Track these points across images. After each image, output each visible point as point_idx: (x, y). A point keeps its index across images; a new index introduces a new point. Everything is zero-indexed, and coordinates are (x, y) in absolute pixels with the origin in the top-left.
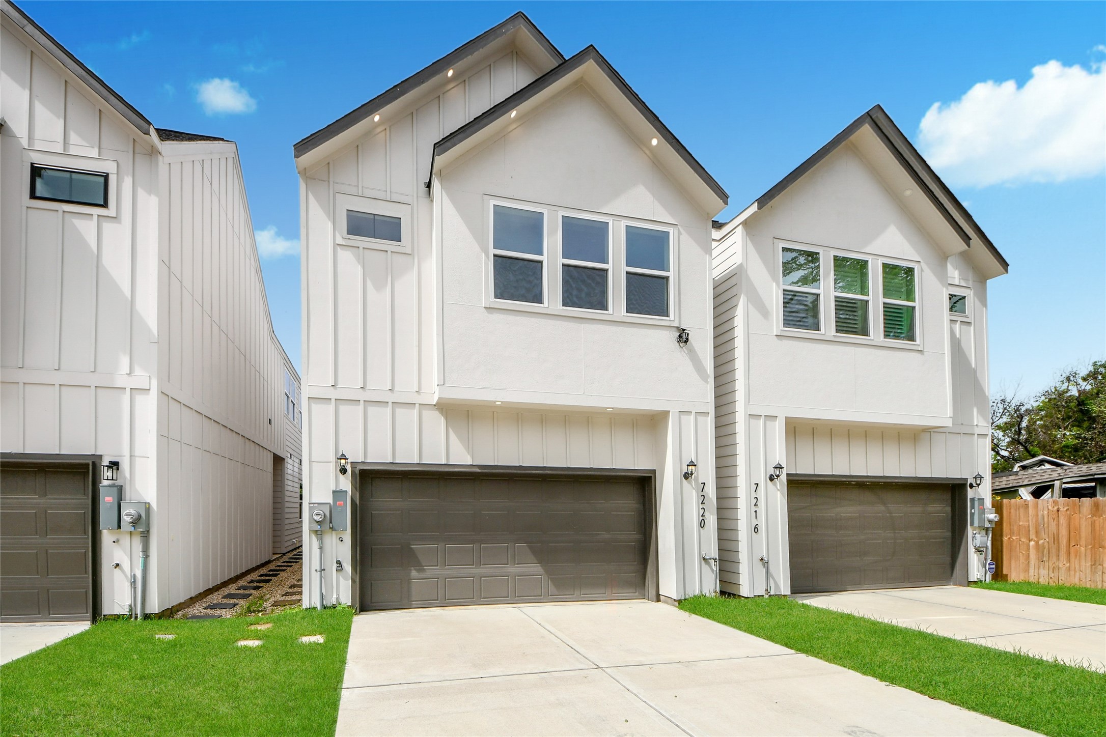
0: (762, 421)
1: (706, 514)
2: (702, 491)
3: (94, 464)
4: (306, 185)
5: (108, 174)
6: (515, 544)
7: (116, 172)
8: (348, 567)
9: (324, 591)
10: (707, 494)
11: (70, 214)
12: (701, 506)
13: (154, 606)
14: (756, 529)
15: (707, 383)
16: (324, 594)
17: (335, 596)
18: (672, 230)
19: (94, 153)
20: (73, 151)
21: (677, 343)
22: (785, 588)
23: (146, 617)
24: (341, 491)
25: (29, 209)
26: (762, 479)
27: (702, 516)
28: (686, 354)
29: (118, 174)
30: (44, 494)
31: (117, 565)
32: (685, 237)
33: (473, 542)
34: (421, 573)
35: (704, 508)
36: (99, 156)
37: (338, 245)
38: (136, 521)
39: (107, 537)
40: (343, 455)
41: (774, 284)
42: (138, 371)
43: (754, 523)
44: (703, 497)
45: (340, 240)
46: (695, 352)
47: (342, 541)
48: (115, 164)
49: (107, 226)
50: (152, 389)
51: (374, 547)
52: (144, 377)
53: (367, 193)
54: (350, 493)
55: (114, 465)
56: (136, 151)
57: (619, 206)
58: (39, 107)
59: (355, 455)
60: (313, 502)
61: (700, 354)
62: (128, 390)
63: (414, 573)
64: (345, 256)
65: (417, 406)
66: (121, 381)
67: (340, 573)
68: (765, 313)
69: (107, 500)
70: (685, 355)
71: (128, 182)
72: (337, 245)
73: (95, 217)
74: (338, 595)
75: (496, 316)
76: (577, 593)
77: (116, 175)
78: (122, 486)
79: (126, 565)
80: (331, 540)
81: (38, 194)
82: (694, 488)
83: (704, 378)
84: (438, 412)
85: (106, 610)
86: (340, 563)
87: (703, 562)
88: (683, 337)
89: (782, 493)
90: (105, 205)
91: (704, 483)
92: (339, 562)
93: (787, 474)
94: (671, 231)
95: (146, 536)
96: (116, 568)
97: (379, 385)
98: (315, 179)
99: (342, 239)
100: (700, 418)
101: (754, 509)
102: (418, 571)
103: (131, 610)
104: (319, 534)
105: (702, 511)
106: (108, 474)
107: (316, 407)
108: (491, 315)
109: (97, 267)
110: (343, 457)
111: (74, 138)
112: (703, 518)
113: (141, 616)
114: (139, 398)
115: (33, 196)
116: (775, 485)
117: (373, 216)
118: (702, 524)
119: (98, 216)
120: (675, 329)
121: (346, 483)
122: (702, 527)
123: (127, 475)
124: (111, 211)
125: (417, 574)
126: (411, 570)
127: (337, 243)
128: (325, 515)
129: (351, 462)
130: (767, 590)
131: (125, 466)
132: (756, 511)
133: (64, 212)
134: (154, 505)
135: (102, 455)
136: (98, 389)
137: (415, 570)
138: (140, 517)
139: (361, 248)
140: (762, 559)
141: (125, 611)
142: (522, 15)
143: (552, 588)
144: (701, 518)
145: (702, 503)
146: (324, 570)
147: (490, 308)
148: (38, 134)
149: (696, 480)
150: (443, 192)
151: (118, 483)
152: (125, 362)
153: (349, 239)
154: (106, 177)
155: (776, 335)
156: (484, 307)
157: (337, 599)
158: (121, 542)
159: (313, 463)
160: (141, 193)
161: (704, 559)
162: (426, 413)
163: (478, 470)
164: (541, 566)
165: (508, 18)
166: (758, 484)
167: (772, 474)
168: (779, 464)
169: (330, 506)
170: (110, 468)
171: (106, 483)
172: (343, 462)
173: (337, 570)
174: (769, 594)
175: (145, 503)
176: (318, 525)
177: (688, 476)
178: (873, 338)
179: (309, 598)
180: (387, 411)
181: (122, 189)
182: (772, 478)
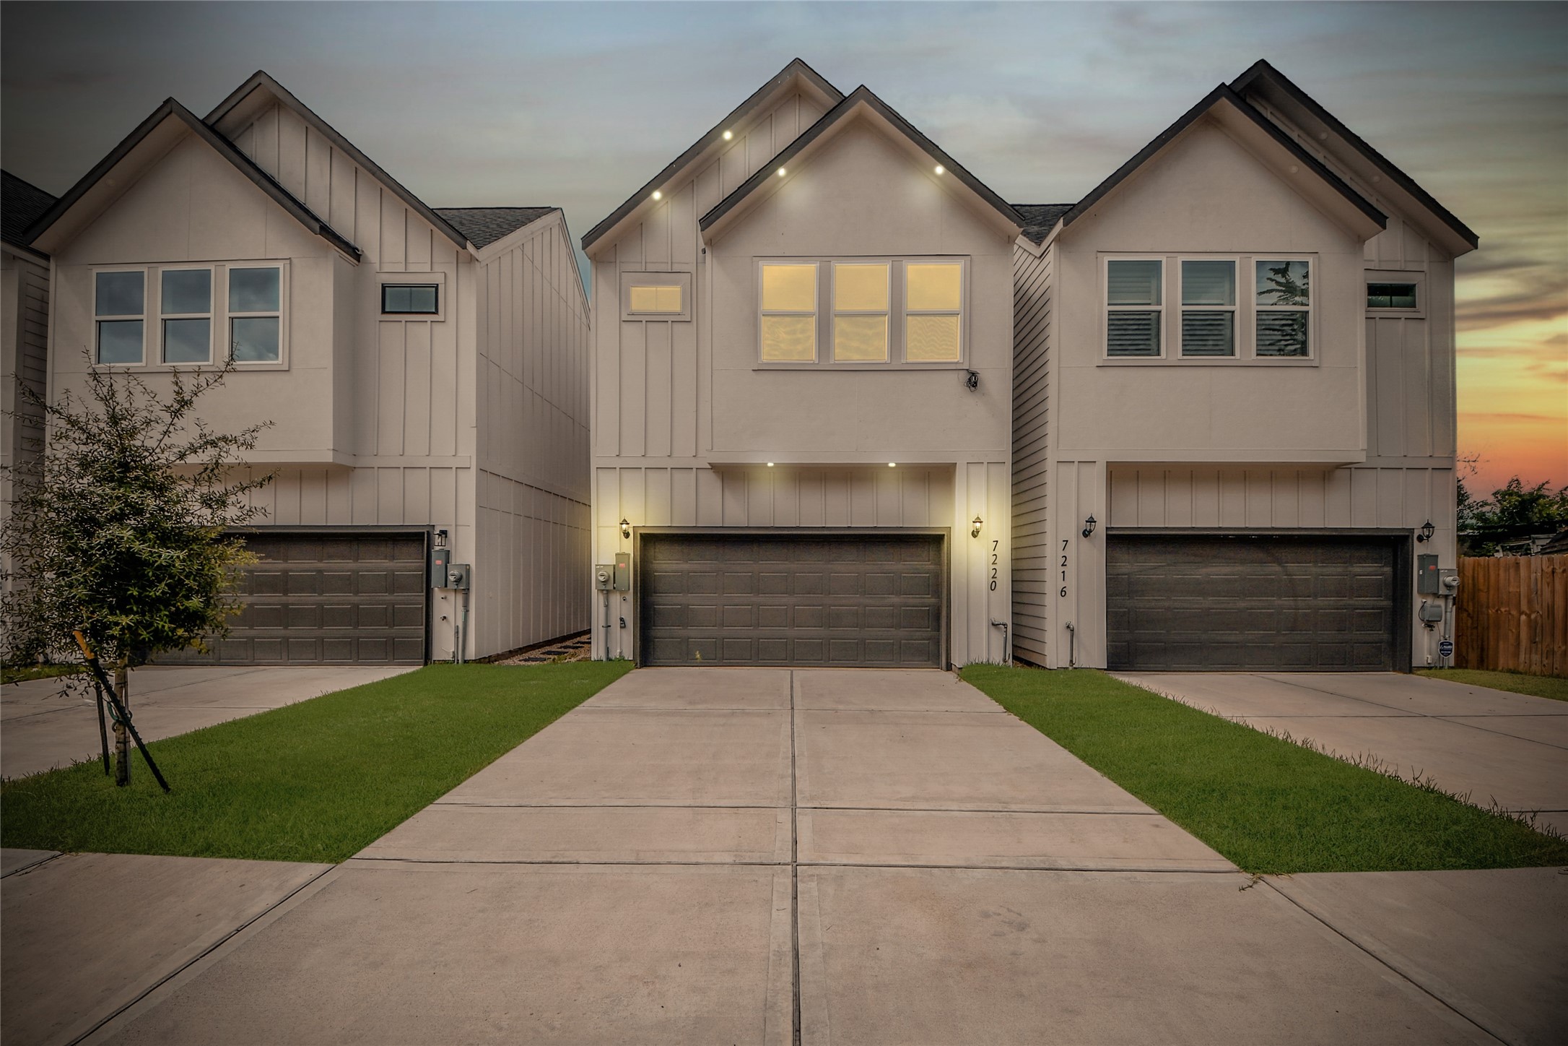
0: (1074, 468)
1: (999, 575)
2: (994, 548)
3: (428, 534)
4: (596, 269)
5: (437, 284)
8: (630, 624)
10: (1001, 553)
11: (411, 323)
12: (993, 566)
13: (471, 653)
14: (1063, 592)
16: (609, 648)
17: (619, 650)
19: (427, 268)
20: (412, 269)
21: (967, 388)
22: (1099, 660)
23: (465, 662)
24: (624, 554)
25: (382, 323)
26: (1072, 534)
27: (994, 577)
28: (979, 398)
29: (445, 283)
30: (392, 559)
31: (445, 618)
32: (980, 267)
35: (995, 569)
36: (431, 270)
37: (624, 321)
38: (459, 581)
39: (438, 594)
40: (625, 520)
42: (461, 453)
43: (1061, 585)
44: (995, 556)
45: (625, 317)
46: (990, 395)
47: (624, 600)
48: (442, 276)
49: (438, 330)
50: (472, 467)
51: (656, 607)
52: (465, 458)
53: (651, 267)
54: (632, 555)
55: (444, 533)
56: (458, 263)
58: (388, 235)
59: (637, 520)
60: (600, 563)
61: (994, 395)
62: (454, 469)
63: (693, 633)
64: (631, 331)
65: (694, 470)
66: (449, 462)
67: (623, 630)
69: (437, 562)
70: (976, 400)
71: (453, 288)
72: (622, 322)
73: (429, 323)
74: (622, 649)
75: (765, 378)
76: (861, 658)
77: (443, 285)
78: (449, 551)
79: (451, 618)
80: (616, 599)
81: (387, 310)
82: (983, 547)
84: (714, 475)
85: (436, 656)
86: (623, 621)
87: (993, 628)
88: (973, 381)
89: (1099, 551)
90: (435, 312)
91: (997, 541)
92: (622, 619)
93: (1106, 527)
94: (962, 262)
95: (466, 592)
96: (443, 620)
97: (658, 454)
98: (603, 262)
100: (994, 470)
101: (1060, 569)
103: (454, 656)
104: (607, 593)
105: (993, 572)
106: (437, 540)
107: (603, 476)
108: (760, 377)
110: (625, 522)
111: (413, 258)
112: (995, 579)
113: (462, 661)
114: (462, 476)
115: (384, 311)
116: (1091, 541)
118: (992, 587)
119: (432, 322)
120: (965, 372)
121: (628, 546)
122: (992, 590)
123: (453, 541)
124: (441, 316)
128: (609, 576)
129: (634, 527)
130: (1071, 661)
131: (451, 534)
132: (1063, 572)
133: (406, 322)
134: (473, 567)
135: (434, 526)
136: (432, 469)
138: (461, 578)
139: (644, 322)
140: (1068, 627)
141: (450, 657)
142: (799, 61)
143: (833, 653)
144: (992, 579)
145: (994, 562)
146: (609, 626)
147: (758, 371)
149: (987, 536)
150: (714, 260)
151: (446, 548)
152: (451, 445)
153: (632, 314)
154: (436, 288)
155: (1098, 367)
156: (752, 372)
157: (621, 653)
158: (447, 598)
159: (601, 529)
160: (463, 297)
161: (993, 624)
162: (703, 477)
163: (753, 532)
166: (1067, 541)
167: (1086, 530)
168: (1091, 517)
169: (614, 568)
170: (439, 535)
171: (437, 548)
172: (624, 526)
173: (621, 627)
174: (1074, 666)
175: (466, 565)
176: (604, 585)
177: (975, 534)
178: (1239, 357)
179: (597, 652)
180: (667, 476)
181: (448, 297)
182: (1086, 533)
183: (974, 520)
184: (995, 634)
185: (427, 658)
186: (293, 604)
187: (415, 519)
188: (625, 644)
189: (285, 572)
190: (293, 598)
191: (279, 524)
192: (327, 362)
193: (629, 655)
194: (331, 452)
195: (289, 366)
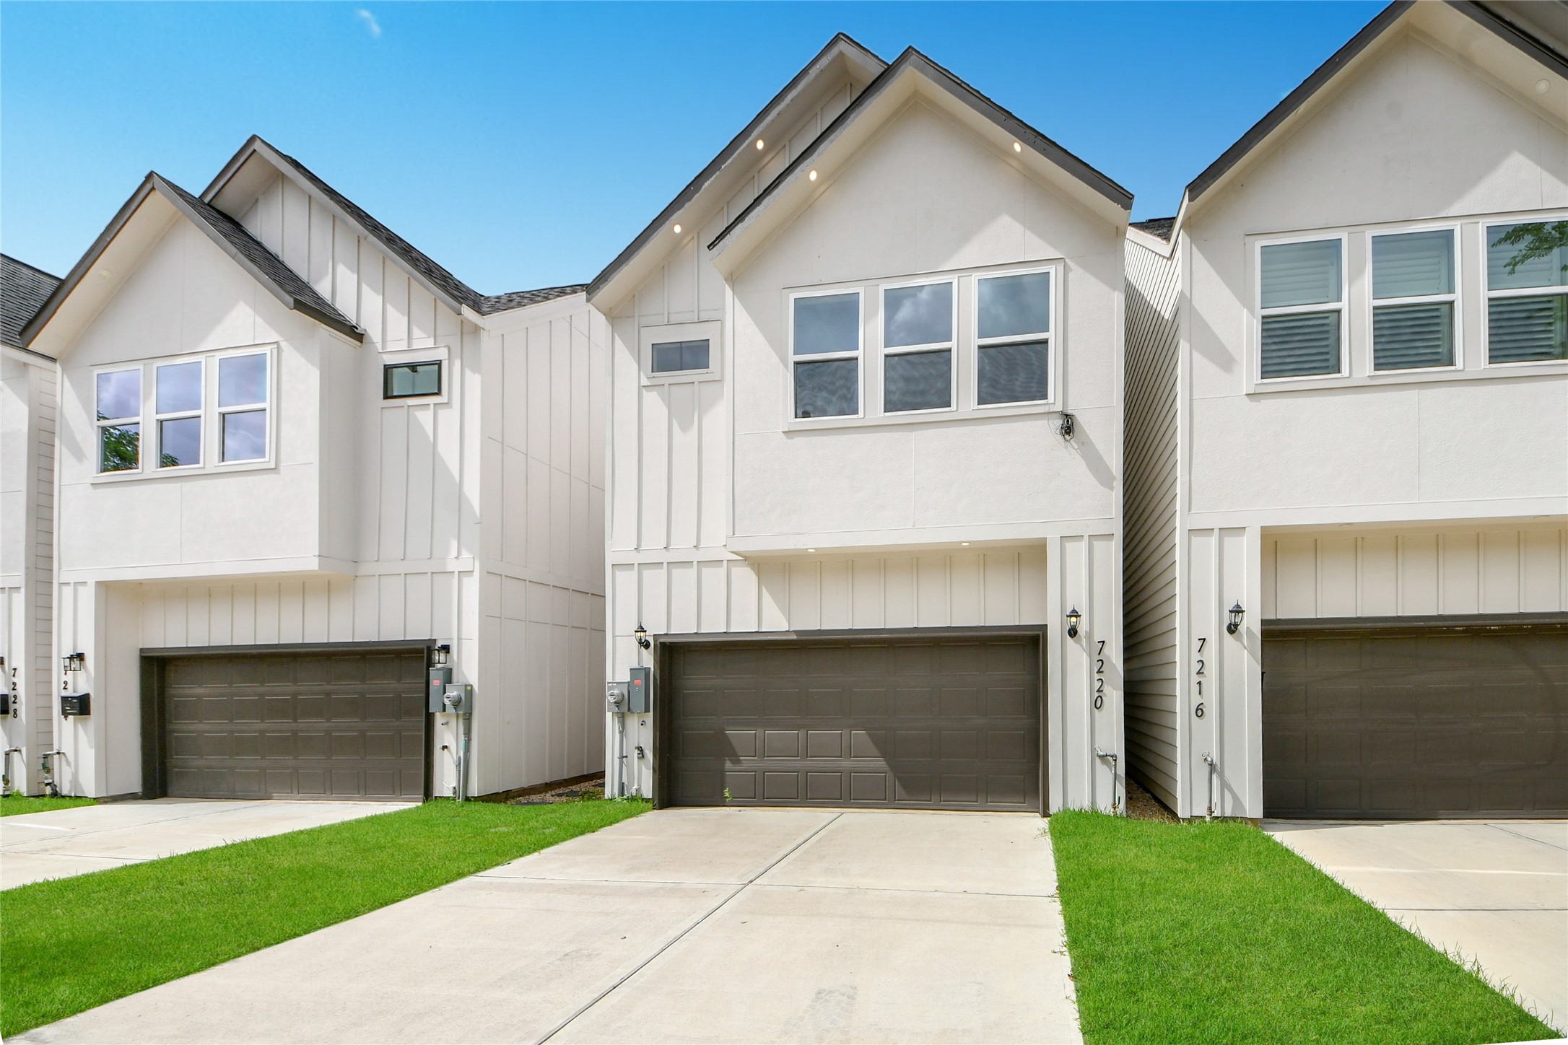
0: (1213, 540)
1: (1106, 688)
2: (1099, 654)
3: (429, 648)
4: (612, 327)
5: (441, 361)
6: (851, 731)
7: (447, 357)
8: (649, 754)
9: (625, 780)
10: (1109, 658)
11: (414, 408)
12: (1097, 676)
13: (474, 791)
14: (1200, 712)
15: (1112, 488)
16: (626, 783)
17: (636, 787)
18: (1054, 269)
19: (430, 343)
20: (415, 345)
21: (1061, 437)
22: (1253, 806)
23: (467, 799)
24: (643, 669)
25: (384, 410)
26: (1213, 630)
27: (1098, 691)
28: (1076, 450)
29: (449, 359)
30: (400, 679)
31: (445, 747)
32: (1077, 273)
33: (798, 727)
34: (736, 765)
35: (1101, 679)
36: (435, 345)
37: (643, 386)
38: (457, 703)
39: (439, 719)
40: (643, 627)
41: (1245, 310)
42: (465, 554)
43: (1196, 700)
44: (1100, 662)
45: (645, 382)
46: (1092, 444)
47: (642, 724)
48: (446, 350)
49: (442, 413)
50: (475, 571)
51: (685, 732)
52: (468, 560)
53: (674, 319)
54: (652, 669)
55: (446, 649)
56: (465, 330)
57: (971, 254)
58: (390, 310)
59: (657, 627)
61: (1100, 446)
62: (456, 573)
63: (728, 765)
64: (652, 398)
65: (725, 563)
66: (453, 565)
67: (641, 761)
68: (1225, 361)
69: (436, 683)
70: (1073, 451)
71: (457, 364)
72: (642, 388)
73: (432, 406)
74: (639, 785)
75: (799, 441)
76: (935, 798)
77: (447, 361)
78: (451, 669)
79: (453, 747)
80: (633, 722)
81: (389, 394)
82: (1084, 650)
83: (1107, 483)
84: (749, 568)
85: (436, 793)
86: (642, 751)
87: (1098, 761)
88: (1069, 427)
89: (1252, 653)
90: (439, 393)
91: (1103, 642)
92: (640, 749)
93: (1262, 620)
94: (1051, 269)
95: (468, 718)
96: (443, 750)
97: (683, 544)
98: (620, 318)
99: (646, 379)
100: (1098, 545)
101: (1196, 678)
102: (734, 762)
103: (455, 793)
104: (622, 718)
105: (1097, 685)
106: (437, 656)
107: (620, 575)
108: (792, 440)
109: (434, 454)
110: (641, 629)
111: (416, 332)
112: (1100, 694)
113: (462, 798)
114: (466, 580)
115: (386, 397)
116: (1239, 639)
117: (679, 344)
118: (1098, 703)
119: (435, 404)
120: (1057, 415)
121: (649, 660)
122: (1097, 708)
123: (455, 657)
124: (444, 398)
125: (731, 765)
126: (725, 760)
127: (642, 384)
128: (623, 696)
129: (654, 635)
130: (1210, 808)
131: (454, 649)
132: (1199, 683)
133: (409, 406)
134: (476, 688)
135: (435, 640)
136: (434, 575)
137: (730, 760)
138: (460, 700)
139: (666, 385)
140: (1207, 760)
141: (451, 794)
142: (843, 35)
143: (900, 791)
144: (1097, 695)
145: (1099, 672)
146: (626, 757)
147: (789, 431)
148: (390, 336)
149: (1090, 635)
150: (736, 298)
151: (448, 665)
152: (454, 544)
153: (654, 377)
154: (440, 364)
155: (1247, 395)
156: (783, 432)
157: (638, 790)
158: (450, 724)
159: (617, 638)
160: (468, 373)
162: (736, 572)
163: (795, 637)
164: (885, 761)
165: (828, 43)
166: (1204, 639)
167: (1230, 624)
168: (1238, 606)
169: (629, 686)
170: (439, 651)
171: (439, 666)
172: (639, 634)
173: (639, 758)
174: (1213, 815)
175: (466, 686)
176: (617, 706)
177: (1072, 633)
178: (1461, 368)
179: (610, 788)
180: (693, 571)
181: (452, 375)
182: (1233, 629)
183: (1070, 612)
184: (1102, 770)
185: (428, 794)
186: (302, 731)
187: (417, 632)
188: (644, 780)
189: (295, 695)
190: (302, 724)
191: (282, 642)
192: (313, 456)
193: (648, 792)
194: (317, 559)
195: (277, 463)
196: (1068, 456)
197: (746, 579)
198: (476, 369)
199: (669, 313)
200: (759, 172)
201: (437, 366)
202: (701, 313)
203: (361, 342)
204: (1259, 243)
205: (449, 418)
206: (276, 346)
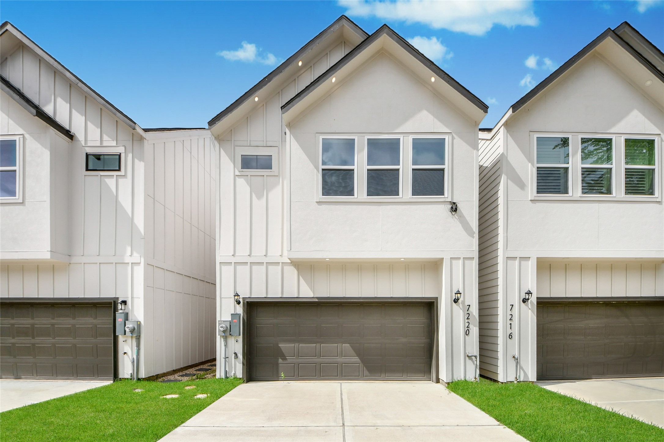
0: (517, 262)
1: (471, 326)
2: (468, 311)
3: (115, 302)
4: (219, 144)
5: (120, 153)
6: (342, 344)
7: (124, 152)
8: (240, 356)
9: (227, 369)
10: (472, 312)
11: (104, 176)
12: (467, 321)
13: (142, 375)
14: (511, 336)
15: (473, 237)
16: (228, 371)
17: (233, 372)
19: (114, 143)
20: (105, 144)
21: (450, 213)
22: (532, 376)
23: (139, 379)
24: (237, 314)
25: (86, 176)
26: (516, 301)
27: (467, 327)
28: (457, 219)
29: (125, 153)
30: (96, 318)
31: (125, 353)
32: (457, 140)
33: (316, 343)
34: (284, 361)
35: (469, 322)
36: (117, 145)
37: (236, 175)
38: (132, 331)
39: (121, 339)
41: (530, 164)
42: (135, 254)
43: (509, 331)
44: (468, 314)
45: (237, 173)
46: (464, 217)
47: (237, 342)
48: (123, 148)
49: (121, 180)
50: (141, 263)
51: (257, 345)
52: (136, 257)
53: (253, 144)
54: (242, 315)
55: (124, 302)
56: (134, 139)
57: (408, 127)
58: (89, 124)
59: (245, 293)
60: (222, 320)
61: (468, 218)
62: (130, 264)
63: (280, 361)
64: (241, 182)
65: (281, 264)
66: (128, 259)
67: (236, 360)
68: (522, 185)
69: (120, 320)
70: (456, 220)
71: (130, 156)
72: (235, 176)
73: (115, 176)
74: (235, 371)
75: (324, 207)
76: (383, 375)
77: (124, 154)
78: (128, 313)
79: (130, 353)
80: (231, 341)
81: (89, 169)
82: (461, 309)
83: (471, 234)
84: (293, 267)
85: (121, 376)
86: (236, 354)
87: (467, 358)
88: (454, 208)
89: (533, 311)
90: (119, 170)
91: (470, 305)
92: (235, 353)
93: (537, 298)
94: (446, 137)
95: (138, 338)
96: (124, 354)
97: (258, 253)
98: (224, 140)
99: (238, 172)
100: (467, 262)
101: (509, 322)
102: (282, 359)
103: (131, 376)
104: (225, 338)
105: (467, 324)
106: (120, 306)
107: (224, 268)
108: (321, 206)
109: (116, 202)
110: (237, 295)
111: (105, 137)
112: (468, 329)
113: (136, 379)
114: (136, 268)
115: (87, 170)
116: (527, 305)
117: (256, 156)
118: (467, 333)
119: (117, 175)
120: (449, 203)
121: (240, 310)
122: (467, 335)
123: (130, 307)
124: (122, 173)
125: (282, 361)
126: (278, 359)
127: (236, 174)
128: (227, 327)
129: (243, 298)
130: (516, 378)
131: (129, 303)
132: (511, 324)
133: (101, 175)
134: (142, 323)
135: (118, 298)
136: (117, 264)
137: (281, 358)
138: (134, 329)
139: (249, 176)
140: (514, 357)
141: (129, 377)
142: (344, 17)
143: (366, 372)
144: (466, 329)
145: (468, 319)
146: (228, 358)
147: (319, 202)
148: (89, 138)
149: (463, 302)
150: (292, 136)
151: (126, 311)
152: (129, 249)
153: (242, 171)
154: (120, 156)
155: (531, 200)
156: (316, 202)
157: (234, 374)
158: (127, 341)
159: (222, 299)
160: (136, 161)
161: (468, 356)
162: (286, 268)
163: (317, 300)
164: (359, 358)
165: (335, 21)
166: (513, 305)
167: (524, 299)
168: (528, 291)
169: (230, 323)
170: (121, 304)
171: (120, 311)
172: (236, 297)
173: (235, 358)
174: (518, 380)
175: (137, 322)
176: (224, 333)
177: (456, 301)
178: (615, 196)
179: (220, 373)
180: (264, 268)
181: (127, 161)
182: (525, 301)
183: (456, 292)
184: (469, 362)
185: (116, 376)
186: (38, 344)
187: (107, 293)
188: (238, 370)
189: (33, 325)
190: (38, 340)
191: (25, 297)
192: (47, 198)
193: (240, 374)
194: (50, 253)
195: (23, 200)
196: (453, 221)
197: (292, 273)
198: (141, 159)
199: (250, 141)
200: (298, 77)
201: (118, 156)
202: (267, 142)
203: (72, 140)
204: (536, 135)
205: (125, 184)
206: (22, 136)
